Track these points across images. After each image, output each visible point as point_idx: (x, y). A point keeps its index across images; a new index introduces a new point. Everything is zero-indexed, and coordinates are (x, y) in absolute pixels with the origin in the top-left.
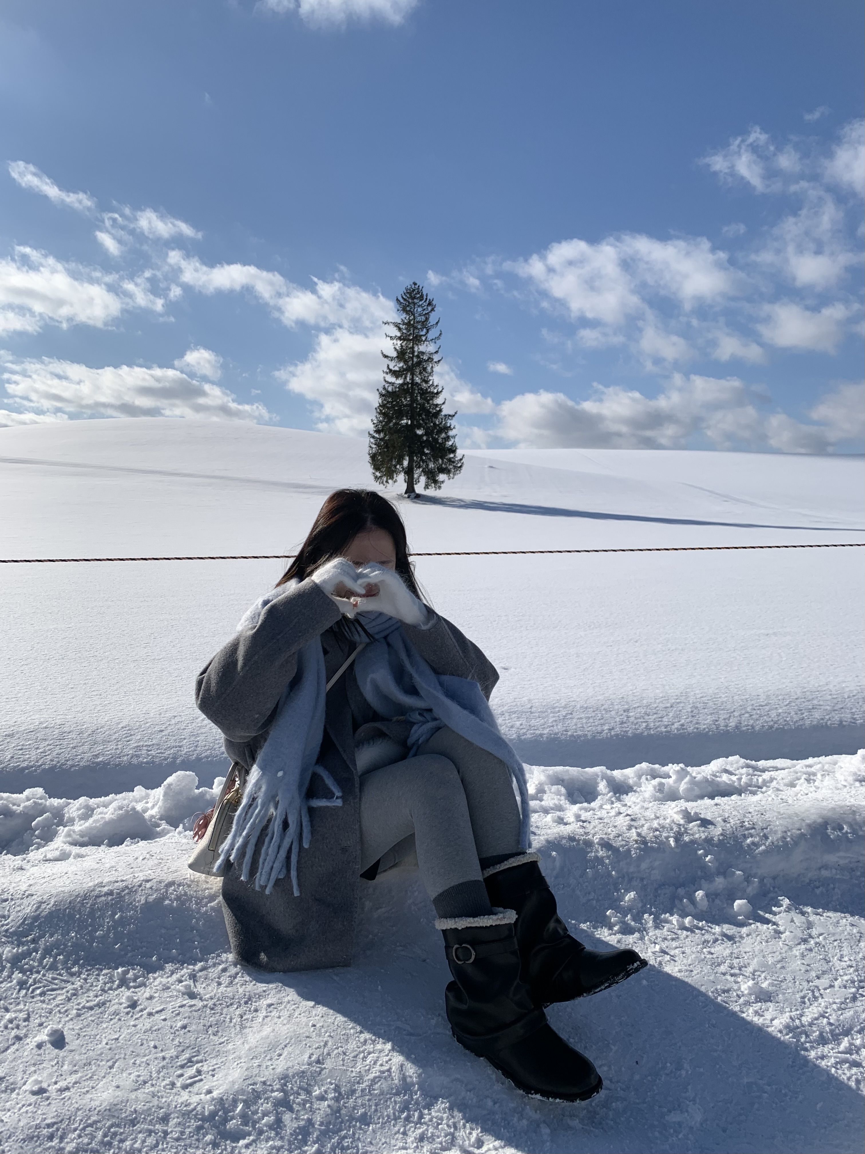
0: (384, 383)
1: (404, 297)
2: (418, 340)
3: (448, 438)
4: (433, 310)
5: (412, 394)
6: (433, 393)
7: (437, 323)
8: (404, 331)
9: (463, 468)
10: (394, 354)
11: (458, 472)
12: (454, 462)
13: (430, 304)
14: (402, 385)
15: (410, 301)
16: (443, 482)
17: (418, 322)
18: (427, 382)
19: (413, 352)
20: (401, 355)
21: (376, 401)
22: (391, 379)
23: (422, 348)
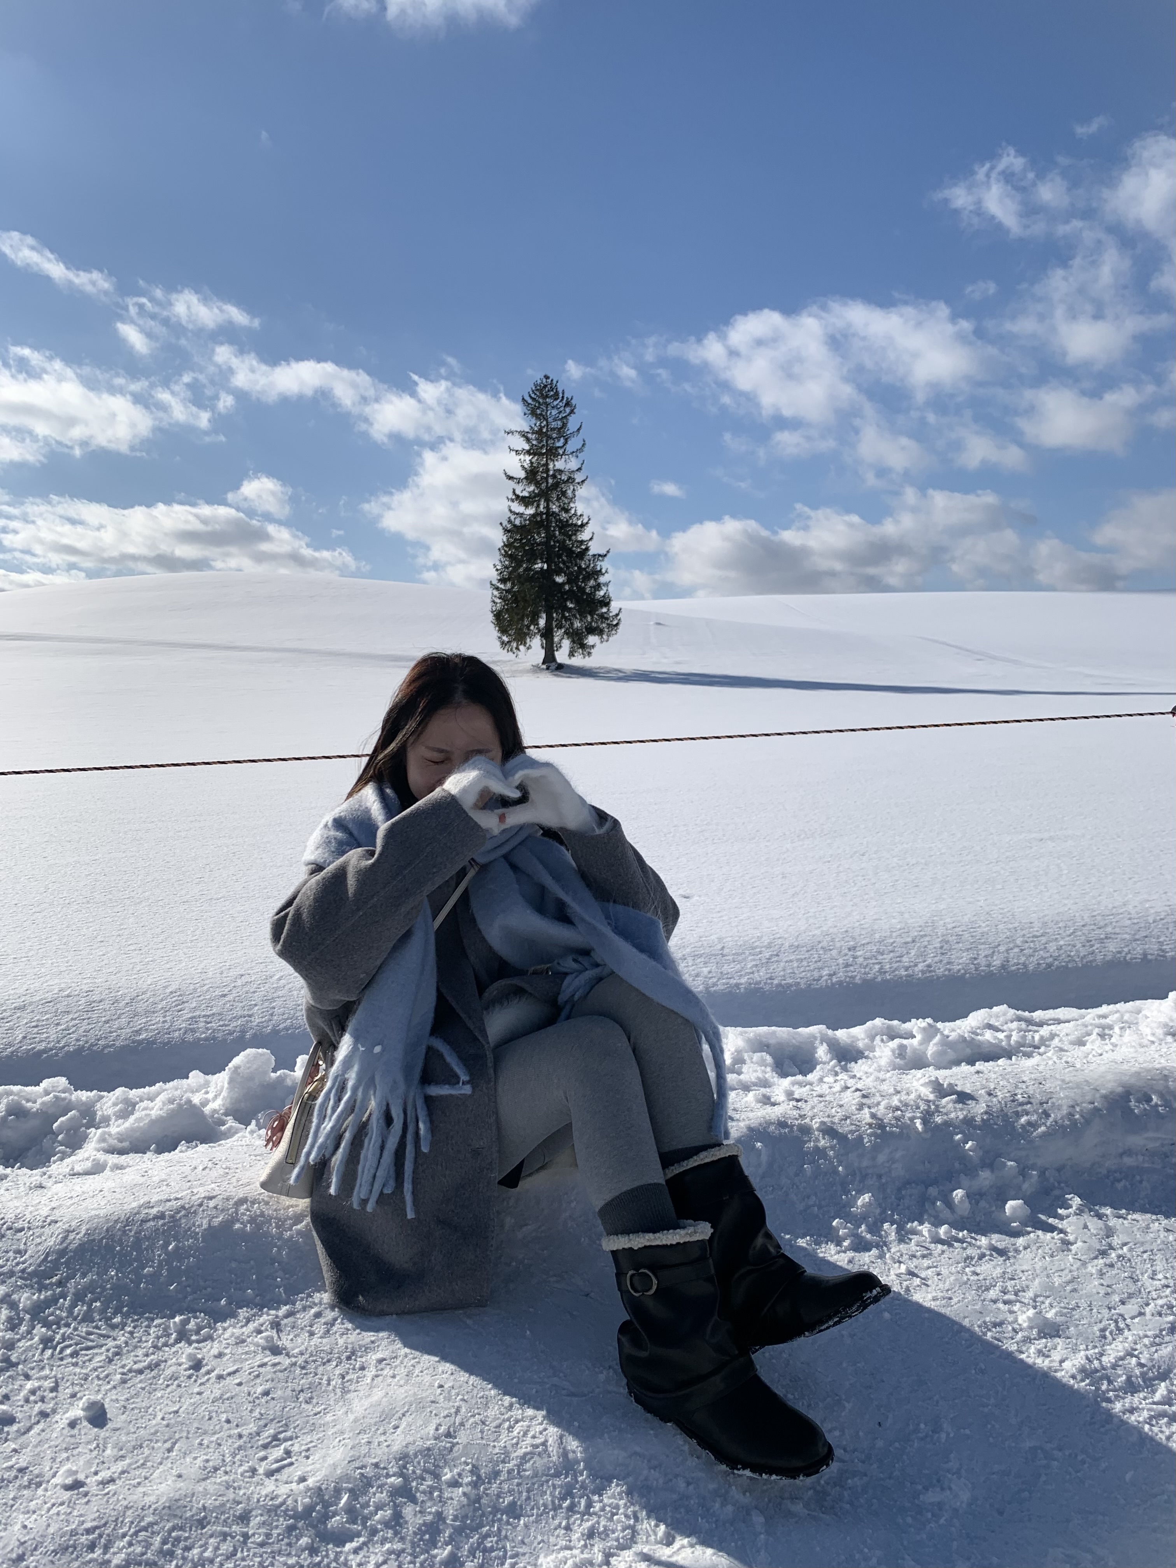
0: (509, 514)
1: (533, 395)
2: (553, 453)
3: (598, 586)
4: (572, 412)
5: (547, 528)
6: (576, 525)
7: (579, 430)
8: (534, 442)
9: (621, 627)
10: (522, 474)
11: (614, 632)
12: (607, 619)
13: (568, 404)
14: (533, 516)
15: (541, 401)
16: (593, 646)
17: (553, 429)
18: (567, 511)
19: (548, 470)
20: (531, 475)
21: (499, 538)
22: (518, 508)
23: (559, 464)
